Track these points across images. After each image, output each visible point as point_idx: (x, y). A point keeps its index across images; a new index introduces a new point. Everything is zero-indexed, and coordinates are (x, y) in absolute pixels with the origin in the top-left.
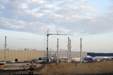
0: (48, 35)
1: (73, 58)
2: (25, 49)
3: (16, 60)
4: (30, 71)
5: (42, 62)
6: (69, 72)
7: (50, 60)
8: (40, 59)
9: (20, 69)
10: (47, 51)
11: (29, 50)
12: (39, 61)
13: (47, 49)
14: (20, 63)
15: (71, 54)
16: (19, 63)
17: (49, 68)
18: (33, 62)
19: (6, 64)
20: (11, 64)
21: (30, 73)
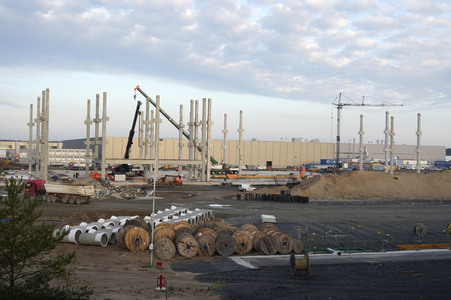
0: (340, 107)
1: (405, 162)
2: (293, 140)
3: (269, 164)
4: (286, 189)
5: (325, 170)
6: (378, 194)
7: (346, 166)
8: (323, 162)
9: (268, 183)
10: (338, 144)
11: (303, 140)
12: (319, 167)
13: (338, 138)
14: (277, 170)
15: (394, 152)
16: (273, 170)
17: (331, 183)
18: (304, 168)
19: (241, 173)
20: (254, 173)
21: (283, 192)
